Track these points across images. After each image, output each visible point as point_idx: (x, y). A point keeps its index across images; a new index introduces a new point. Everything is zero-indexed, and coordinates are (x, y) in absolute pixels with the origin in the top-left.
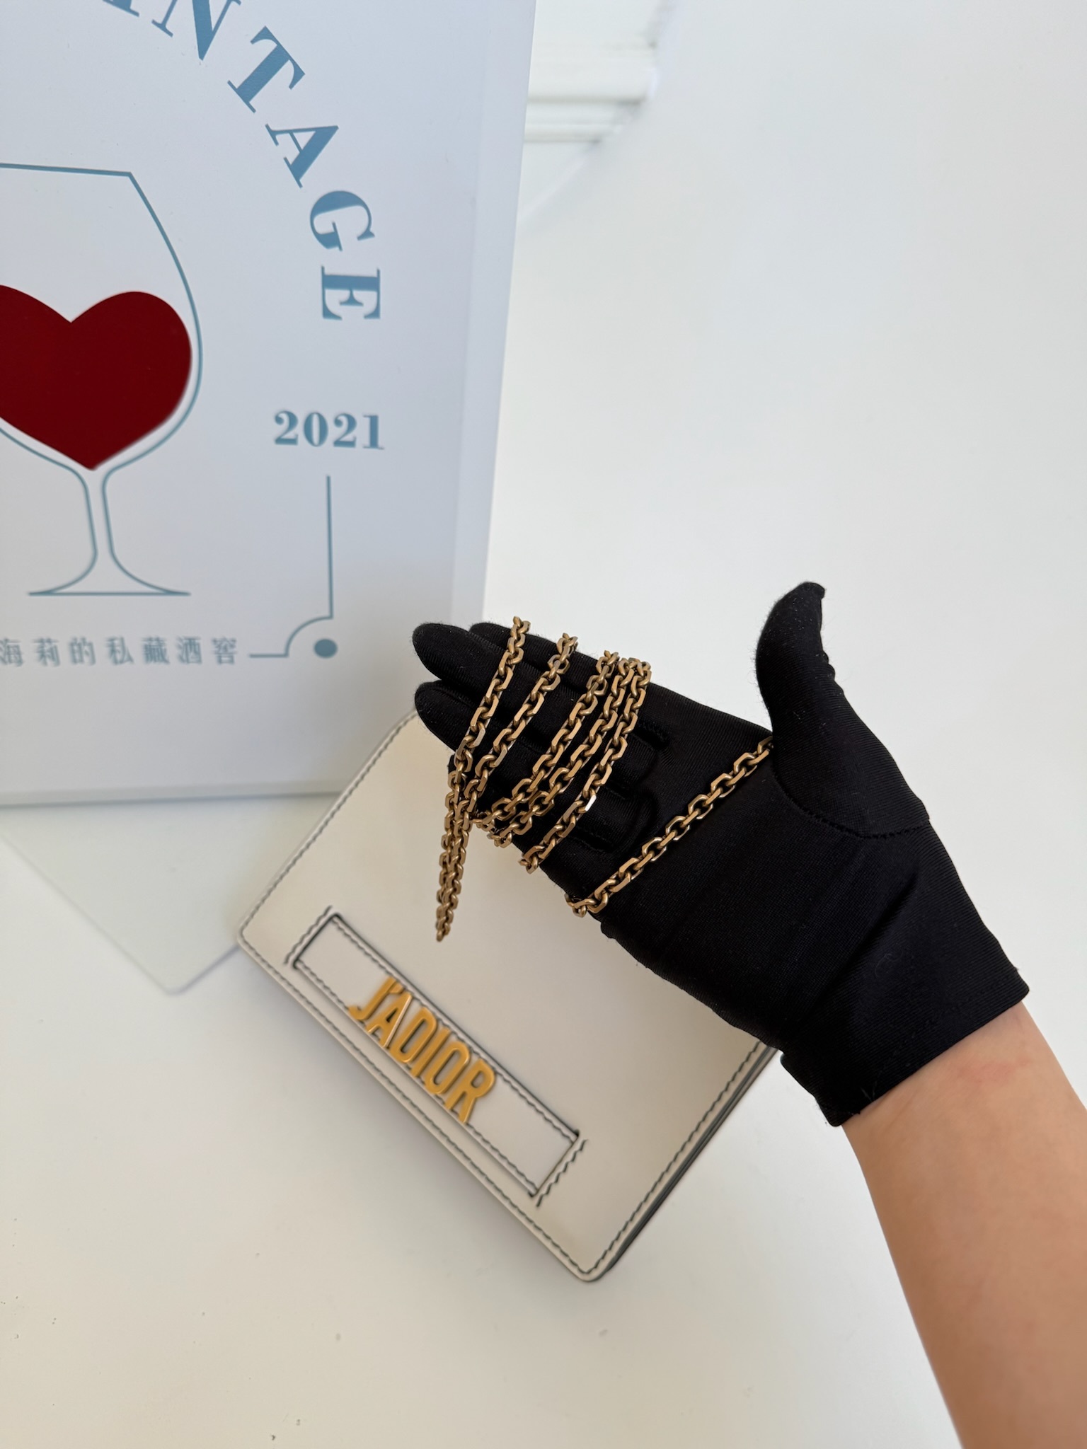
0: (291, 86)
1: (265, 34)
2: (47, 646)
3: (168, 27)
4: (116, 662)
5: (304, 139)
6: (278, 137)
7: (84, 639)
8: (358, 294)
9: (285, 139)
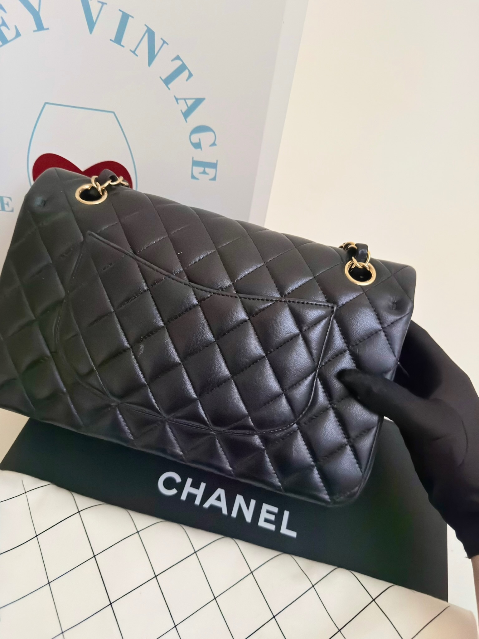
0: (187, 80)
1: (178, 58)
3: (136, 52)
5: (190, 102)
6: (179, 101)
8: (207, 170)
9: (182, 102)
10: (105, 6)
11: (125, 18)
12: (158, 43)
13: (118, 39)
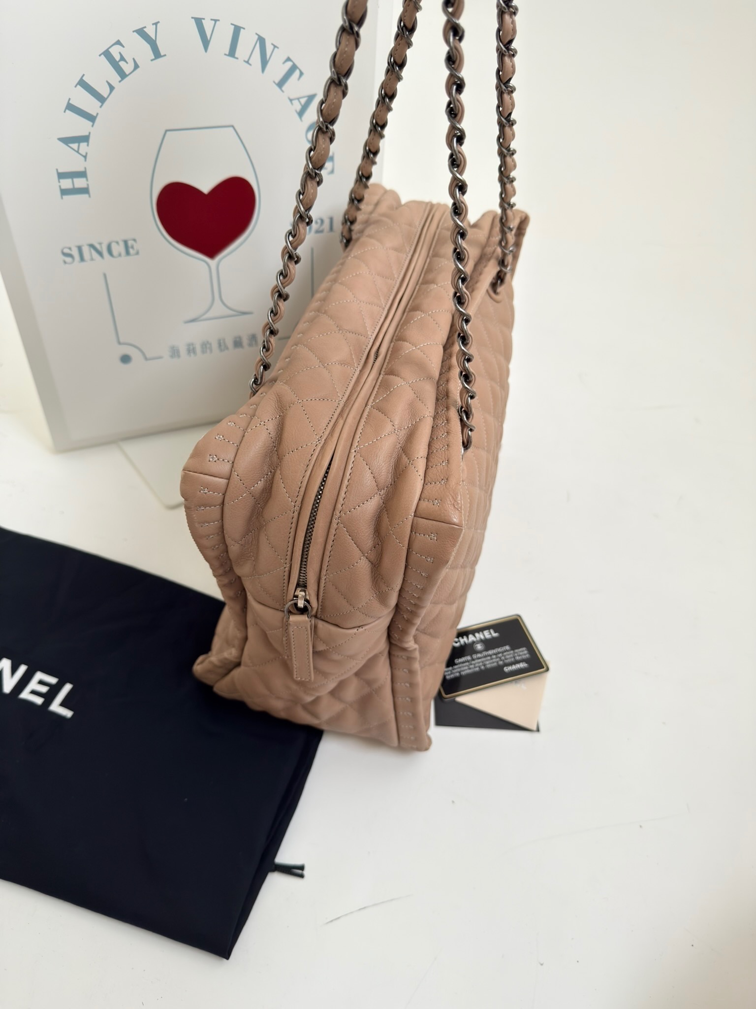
0: (298, 80)
1: (289, 59)
2: (191, 347)
3: (250, 62)
4: (221, 350)
5: (303, 101)
6: (293, 102)
7: (208, 342)
9: (296, 102)
10: (218, 22)
11: (237, 30)
12: (269, 48)
13: (232, 53)
